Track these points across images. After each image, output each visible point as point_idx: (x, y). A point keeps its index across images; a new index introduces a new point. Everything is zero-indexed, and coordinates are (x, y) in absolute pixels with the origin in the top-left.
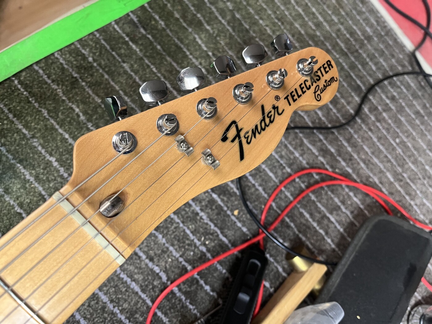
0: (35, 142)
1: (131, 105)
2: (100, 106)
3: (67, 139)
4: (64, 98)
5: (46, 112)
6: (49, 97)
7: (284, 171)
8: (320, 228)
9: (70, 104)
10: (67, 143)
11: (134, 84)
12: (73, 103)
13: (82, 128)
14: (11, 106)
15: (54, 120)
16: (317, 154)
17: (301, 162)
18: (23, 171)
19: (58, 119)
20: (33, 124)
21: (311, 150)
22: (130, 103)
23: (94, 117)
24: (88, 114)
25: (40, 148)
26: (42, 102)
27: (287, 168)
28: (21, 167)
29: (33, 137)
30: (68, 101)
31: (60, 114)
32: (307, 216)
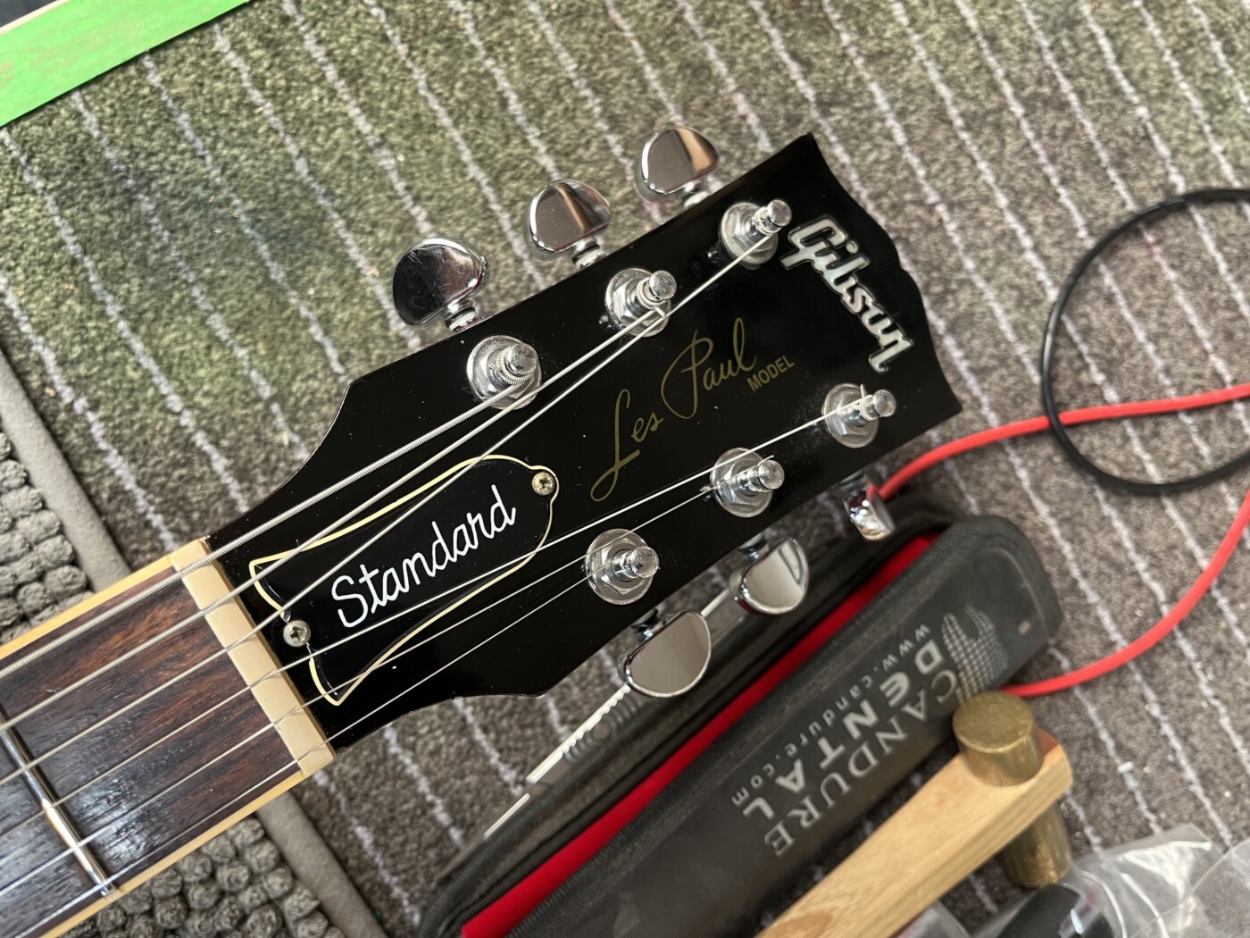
0: (386, 157)
1: (656, 91)
2: (570, 81)
3: (465, 166)
4: (475, 41)
5: (424, 76)
6: (436, 32)
7: (1084, 377)
8: (1154, 578)
9: (489, 63)
10: (463, 175)
11: (678, 26)
12: (496, 58)
13: (508, 138)
14: (333, 45)
15: (440, 104)
16: (1208, 346)
17: (1146, 357)
18: (343, 234)
19: (451, 101)
20: (384, 105)
21: (1191, 327)
22: (656, 85)
23: (549, 113)
24: (534, 100)
25: (394, 176)
26: (419, 43)
27: (1094, 368)
28: (340, 223)
29: (383, 141)
30: (483, 53)
31: (459, 85)
32: (1123, 533)
